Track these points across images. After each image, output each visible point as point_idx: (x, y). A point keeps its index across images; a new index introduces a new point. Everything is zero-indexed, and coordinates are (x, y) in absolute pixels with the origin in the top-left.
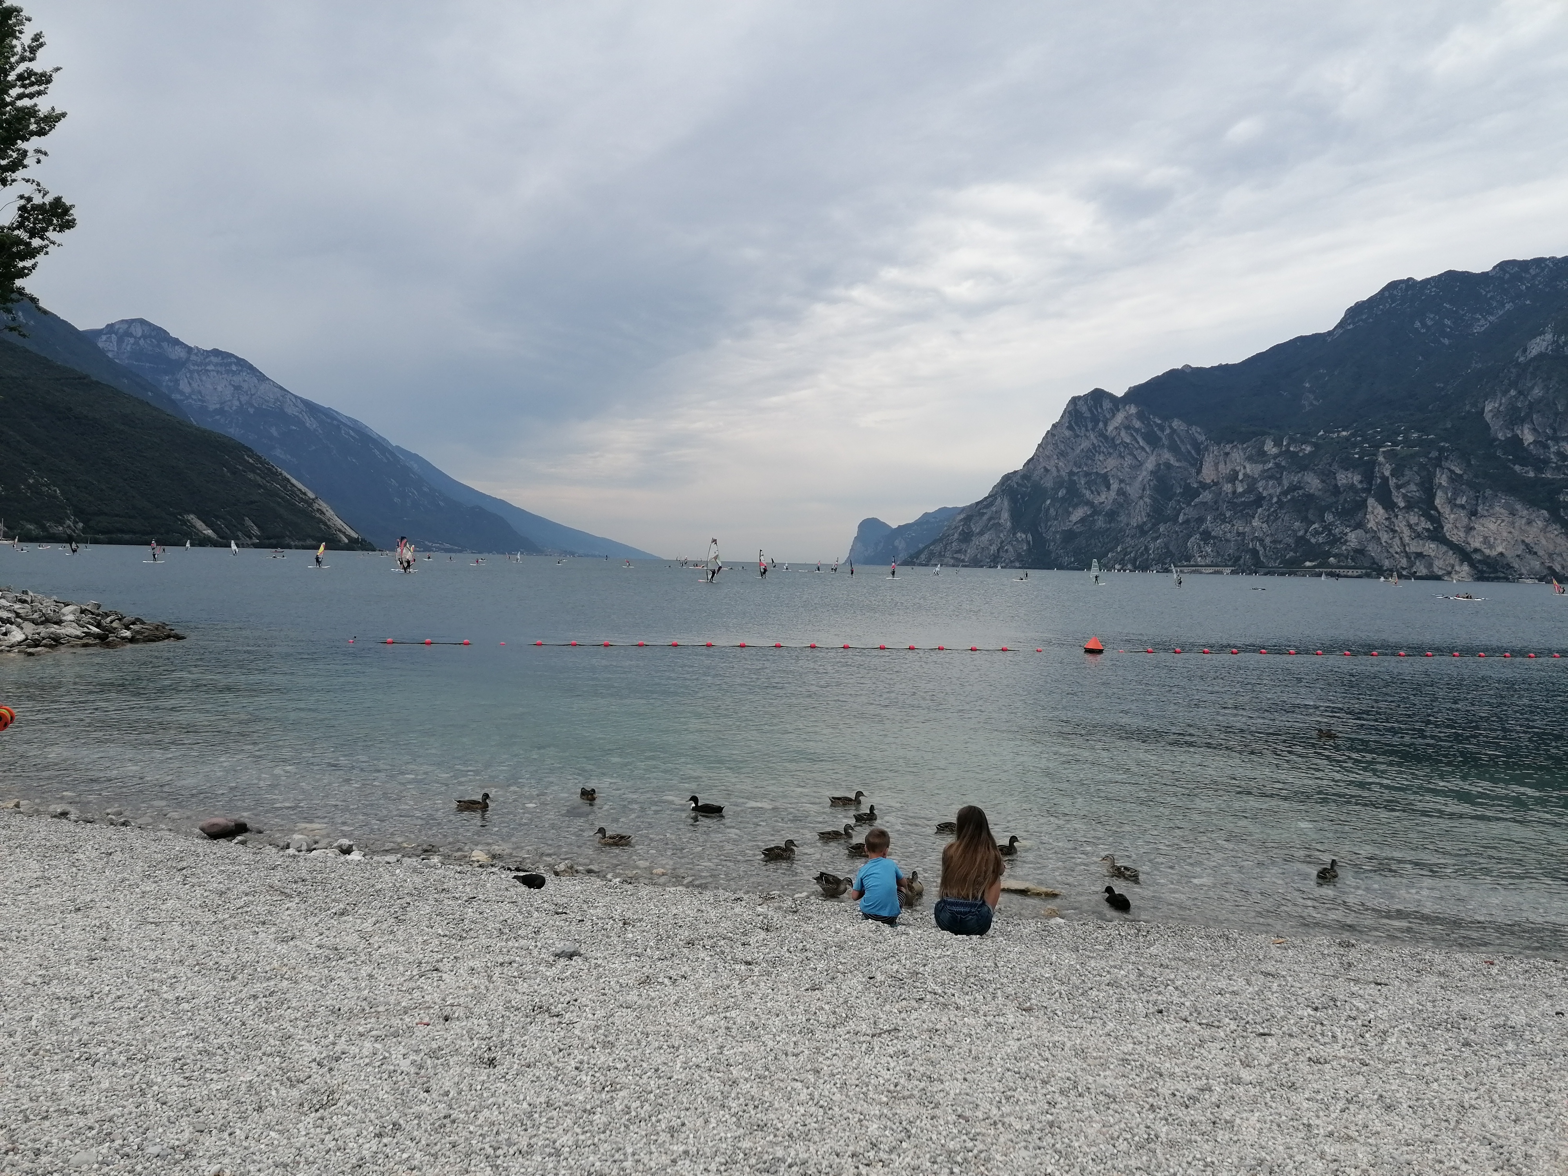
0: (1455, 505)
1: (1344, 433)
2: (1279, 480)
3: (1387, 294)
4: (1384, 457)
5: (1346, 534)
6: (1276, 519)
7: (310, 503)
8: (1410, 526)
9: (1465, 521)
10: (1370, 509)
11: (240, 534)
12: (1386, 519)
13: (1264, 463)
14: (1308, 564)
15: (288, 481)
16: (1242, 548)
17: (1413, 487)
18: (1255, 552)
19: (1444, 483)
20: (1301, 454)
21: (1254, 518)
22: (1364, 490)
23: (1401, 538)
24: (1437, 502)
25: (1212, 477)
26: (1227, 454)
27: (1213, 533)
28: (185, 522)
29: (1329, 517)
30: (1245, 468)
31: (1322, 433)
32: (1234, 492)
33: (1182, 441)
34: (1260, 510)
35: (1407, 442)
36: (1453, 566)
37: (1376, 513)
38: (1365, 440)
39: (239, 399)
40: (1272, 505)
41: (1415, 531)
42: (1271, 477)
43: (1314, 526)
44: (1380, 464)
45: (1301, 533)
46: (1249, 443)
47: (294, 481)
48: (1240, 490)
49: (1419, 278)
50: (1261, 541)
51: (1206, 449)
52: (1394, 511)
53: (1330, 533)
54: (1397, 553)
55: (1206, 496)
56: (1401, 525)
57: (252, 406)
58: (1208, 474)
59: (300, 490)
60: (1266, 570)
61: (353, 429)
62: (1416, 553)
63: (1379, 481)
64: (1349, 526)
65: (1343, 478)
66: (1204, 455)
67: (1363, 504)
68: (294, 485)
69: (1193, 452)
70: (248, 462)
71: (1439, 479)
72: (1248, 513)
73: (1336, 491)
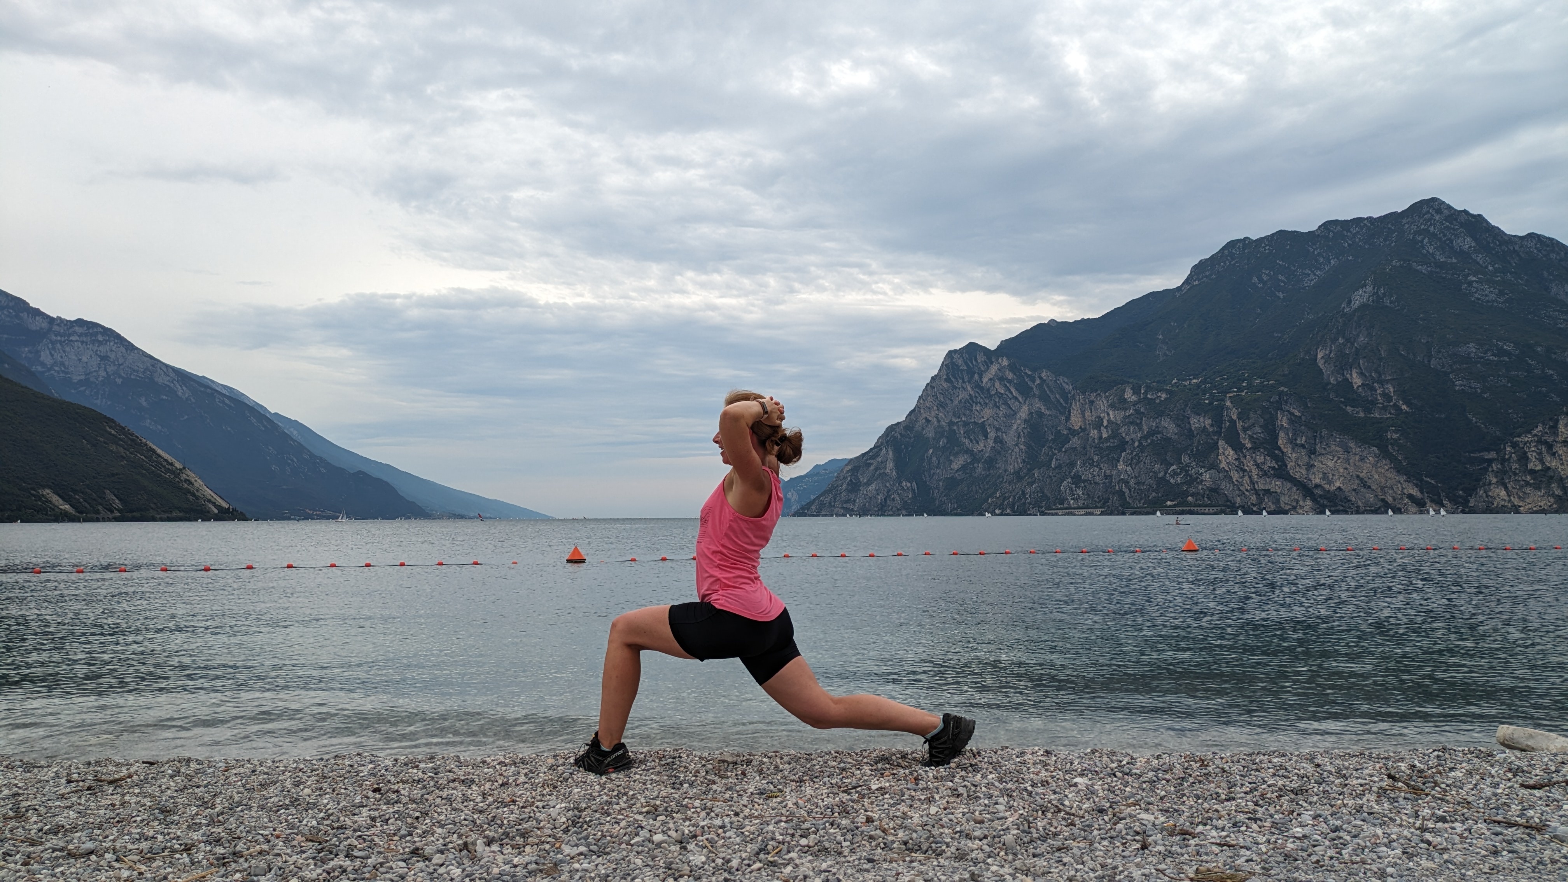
0: (1297, 445)
1: (1194, 381)
2: (1140, 425)
3: (1226, 252)
4: (1231, 402)
5: (1201, 474)
6: (1139, 462)
7: (177, 473)
8: (1257, 465)
9: (1306, 459)
10: (1221, 451)
11: (100, 508)
12: (1236, 459)
13: (1125, 409)
14: (1169, 503)
15: (154, 451)
16: (1109, 490)
17: (1258, 429)
18: (1121, 493)
19: (1285, 425)
20: (1157, 401)
21: (1119, 461)
22: (1214, 433)
23: (1250, 477)
24: (1280, 442)
25: (1079, 424)
26: (1092, 402)
27: (1083, 477)
28: (39, 498)
29: (1185, 459)
30: (1108, 414)
31: (1175, 381)
32: (1100, 438)
33: (1051, 391)
34: (1124, 454)
35: (1250, 386)
36: (1297, 501)
37: (1227, 455)
38: (1215, 387)
39: (105, 370)
40: (1135, 448)
41: (1262, 470)
42: (1132, 423)
43: (1172, 468)
44: (1228, 409)
45: (1161, 475)
46: (1111, 392)
47: (159, 451)
48: (1105, 435)
49: (1254, 238)
50: (1127, 483)
51: (1073, 398)
52: (1242, 452)
53: (1187, 475)
54: (1247, 490)
55: (1075, 442)
56: (1249, 464)
57: (120, 376)
59: (166, 461)
60: (1132, 510)
61: (228, 397)
62: (1264, 490)
63: (1228, 424)
64: (1204, 467)
65: (1196, 422)
66: (1071, 404)
67: (1215, 446)
68: (159, 456)
69: (1062, 401)
70: (110, 433)
71: (1280, 421)
72: (1113, 457)
73: (1191, 434)
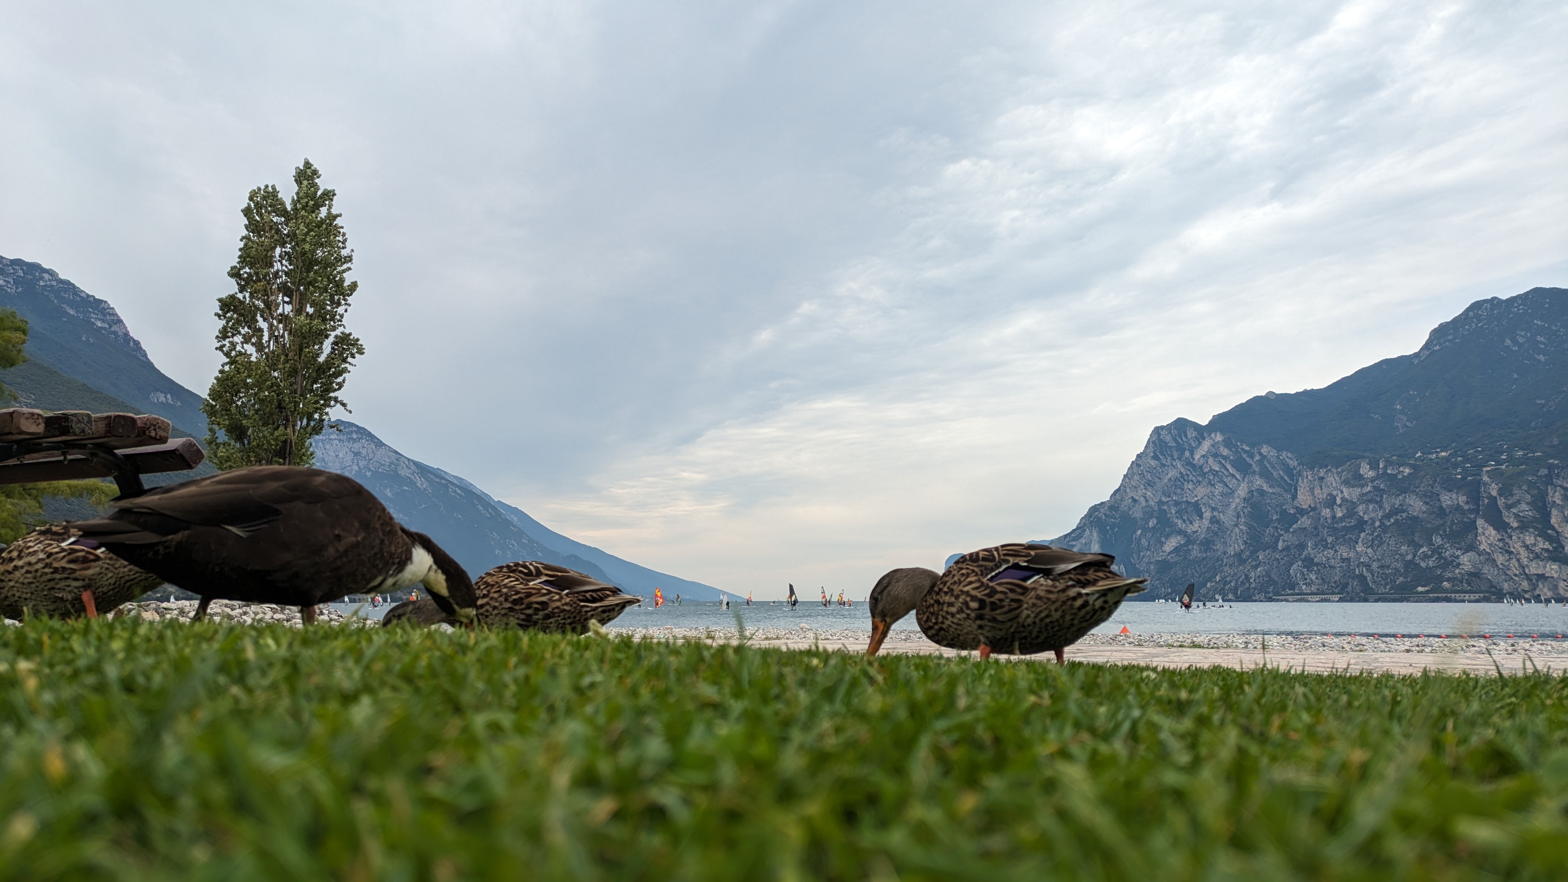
1: (1444, 454)
2: (1380, 504)
3: (1471, 314)
4: (1489, 477)
5: (1458, 557)
6: (1381, 544)
8: (1527, 547)
10: (1480, 530)
12: (1499, 540)
13: (1362, 486)
14: (1420, 589)
16: (1348, 574)
17: (1524, 506)
18: (1362, 578)
19: (1558, 502)
20: (1400, 477)
21: (1357, 543)
22: (1471, 511)
23: (1518, 560)
24: (1553, 521)
25: (1309, 502)
26: (1322, 478)
27: (1316, 560)
30: (1342, 492)
31: (1419, 454)
32: (1334, 517)
33: (1273, 467)
34: (1362, 535)
35: (1511, 459)
37: (1487, 535)
38: (1467, 460)
39: (358, 464)
40: (1375, 528)
41: (1532, 552)
42: (1370, 501)
43: (1421, 550)
44: (1485, 484)
45: (1409, 557)
46: (1344, 467)
48: (1339, 514)
49: (1504, 297)
50: (1368, 566)
51: (1300, 474)
52: (1507, 532)
53: (1440, 557)
54: (1515, 575)
55: (1305, 522)
56: (1516, 545)
57: (370, 470)
58: (1304, 499)
60: (1377, 597)
61: (459, 487)
62: (1537, 575)
63: (1486, 501)
64: (1460, 549)
65: (1447, 499)
66: (1298, 481)
67: (1473, 526)
69: (1286, 477)
71: (1552, 497)
72: (1350, 538)
73: (1442, 512)
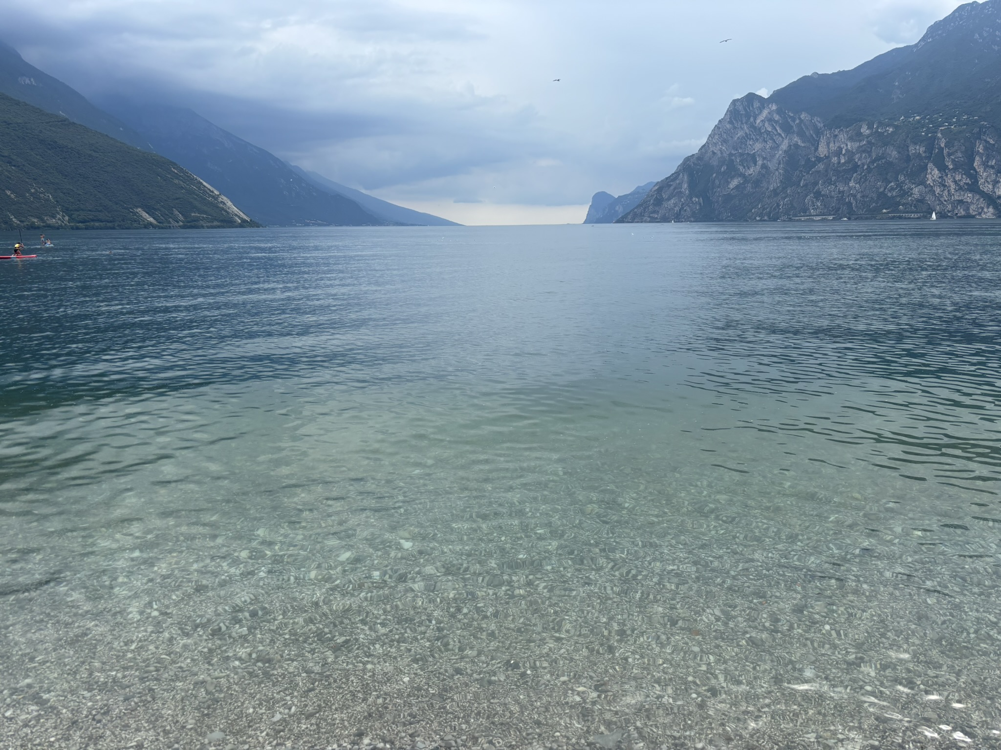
0: (988, 166)
1: (918, 118)
2: (869, 153)
4: (942, 134)
5: (912, 189)
6: (866, 180)
7: (216, 198)
8: (955, 182)
9: (994, 177)
10: (929, 171)
11: (171, 220)
12: (940, 177)
13: (860, 141)
14: (884, 211)
15: (201, 184)
16: (841, 202)
17: (959, 154)
18: (850, 204)
19: (981, 151)
20: (886, 134)
21: (850, 180)
22: (926, 158)
23: (949, 191)
24: (975, 164)
25: (825, 153)
26: (836, 136)
27: (823, 193)
28: (135, 214)
29: (901, 178)
30: (847, 145)
31: (903, 118)
32: (839, 163)
33: (805, 128)
34: (855, 175)
35: (959, 122)
36: (983, 208)
37: (933, 174)
38: (931, 123)
39: (181, 130)
40: (863, 170)
41: (958, 185)
42: (864, 151)
43: (890, 185)
44: (939, 139)
45: (881, 190)
46: (851, 128)
47: (205, 183)
48: (843, 161)
50: (854, 196)
51: (822, 133)
52: (945, 172)
53: (901, 189)
54: (945, 201)
55: (821, 166)
56: (949, 182)
58: (822, 150)
59: (209, 190)
60: (856, 216)
61: (256, 147)
62: (959, 200)
63: (937, 150)
64: (914, 184)
65: (912, 149)
66: (820, 138)
67: (925, 168)
68: (205, 186)
69: (814, 136)
70: (174, 172)
71: (978, 148)
72: (847, 177)
73: (908, 159)
